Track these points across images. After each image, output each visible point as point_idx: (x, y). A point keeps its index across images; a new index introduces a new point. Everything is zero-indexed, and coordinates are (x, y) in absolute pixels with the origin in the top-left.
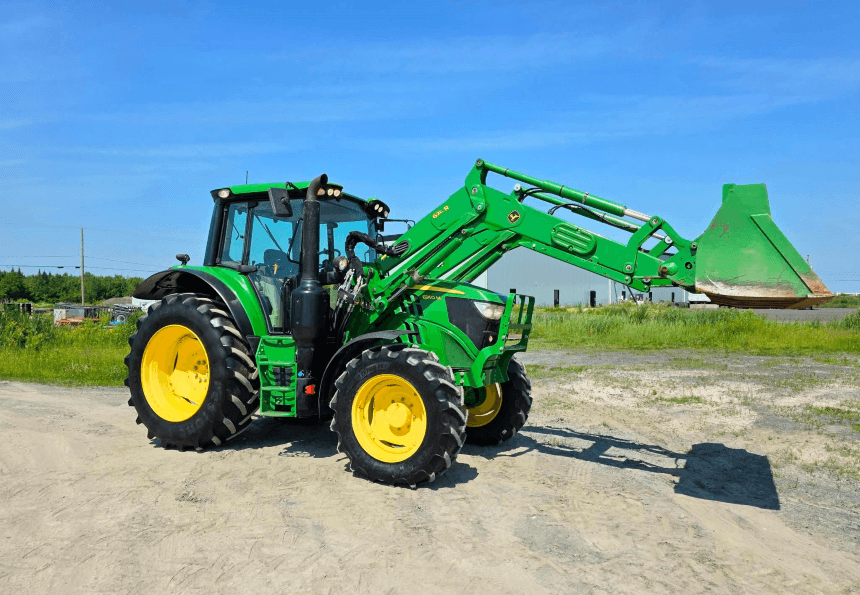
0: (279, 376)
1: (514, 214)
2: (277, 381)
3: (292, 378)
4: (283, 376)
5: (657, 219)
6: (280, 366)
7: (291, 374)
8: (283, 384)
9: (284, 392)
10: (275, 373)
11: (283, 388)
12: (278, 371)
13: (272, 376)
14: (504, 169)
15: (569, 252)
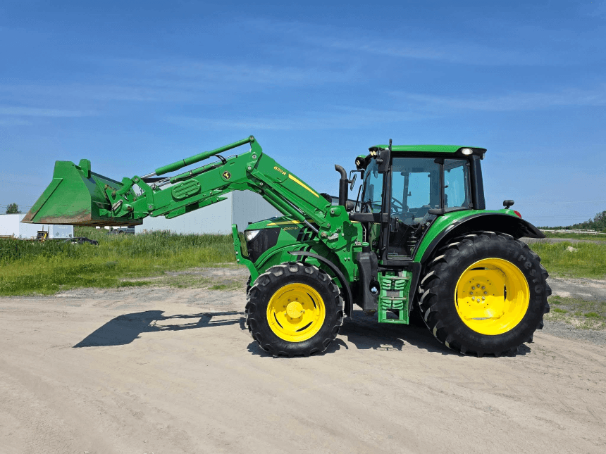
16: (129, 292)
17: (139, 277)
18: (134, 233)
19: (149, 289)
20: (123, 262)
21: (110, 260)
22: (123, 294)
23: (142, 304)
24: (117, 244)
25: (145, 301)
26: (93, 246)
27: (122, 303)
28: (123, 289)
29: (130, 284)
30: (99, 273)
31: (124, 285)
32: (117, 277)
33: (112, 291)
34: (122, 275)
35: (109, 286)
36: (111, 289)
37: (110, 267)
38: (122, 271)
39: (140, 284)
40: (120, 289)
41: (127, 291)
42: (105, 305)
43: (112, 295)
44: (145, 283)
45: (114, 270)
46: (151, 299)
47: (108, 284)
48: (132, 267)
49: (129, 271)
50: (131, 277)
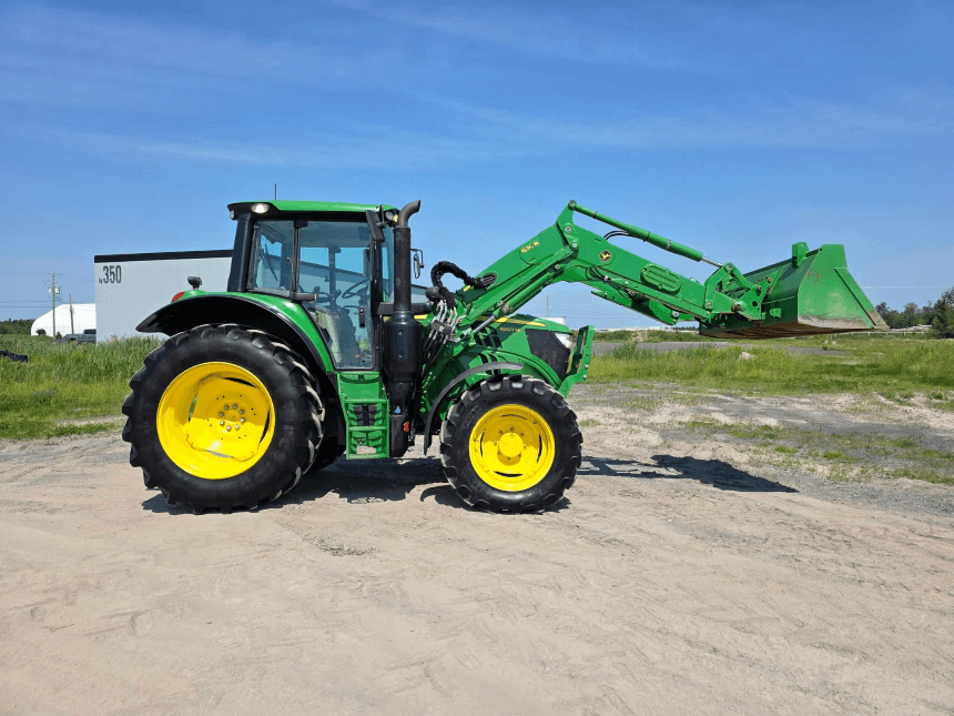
0: (361, 416)
1: (606, 252)
2: (358, 420)
3: (376, 416)
4: (366, 415)
5: (731, 266)
6: (362, 404)
7: (375, 412)
8: (367, 423)
9: (367, 432)
10: (356, 413)
11: (367, 428)
12: (360, 409)
13: (353, 416)
14: (593, 212)
15: (659, 290)
16: (70, 446)
17: (94, 415)
18: (94, 342)
19: (110, 439)
20: (68, 390)
21: (43, 388)
22: (56, 449)
23: (87, 470)
24: (61, 360)
25: (95, 464)
26: (16, 364)
27: (47, 471)
28: (58, 440)
29: (73, 431)
30: (18, 410)
31: (62, 432)
32: (50, 418)
33: (36, 444)
34: (62, 414)
35: (32, 435)
36: (36, 441)
37: (43, 401)
38: (62, 407)
39: (91, 430)
40: (51, 440)
41: (65, 444)
42: (9, 476)
43: (34, 453)
44: (101, 428)
45: (49, 405)
46: (108, 459)
47: (32, 431)
48: (83, 399)
49: (77, 406)
50: (79, 417)
